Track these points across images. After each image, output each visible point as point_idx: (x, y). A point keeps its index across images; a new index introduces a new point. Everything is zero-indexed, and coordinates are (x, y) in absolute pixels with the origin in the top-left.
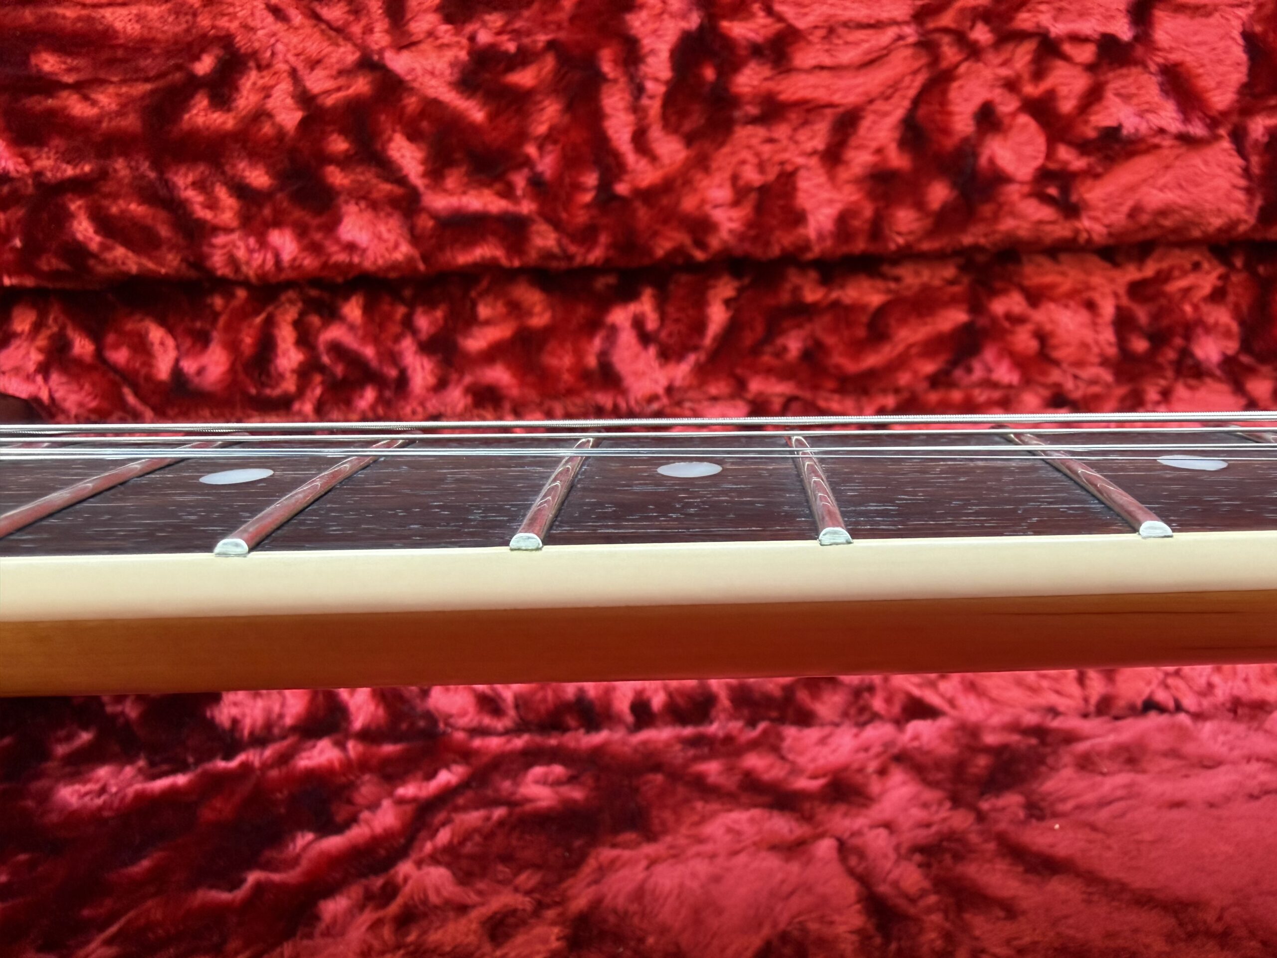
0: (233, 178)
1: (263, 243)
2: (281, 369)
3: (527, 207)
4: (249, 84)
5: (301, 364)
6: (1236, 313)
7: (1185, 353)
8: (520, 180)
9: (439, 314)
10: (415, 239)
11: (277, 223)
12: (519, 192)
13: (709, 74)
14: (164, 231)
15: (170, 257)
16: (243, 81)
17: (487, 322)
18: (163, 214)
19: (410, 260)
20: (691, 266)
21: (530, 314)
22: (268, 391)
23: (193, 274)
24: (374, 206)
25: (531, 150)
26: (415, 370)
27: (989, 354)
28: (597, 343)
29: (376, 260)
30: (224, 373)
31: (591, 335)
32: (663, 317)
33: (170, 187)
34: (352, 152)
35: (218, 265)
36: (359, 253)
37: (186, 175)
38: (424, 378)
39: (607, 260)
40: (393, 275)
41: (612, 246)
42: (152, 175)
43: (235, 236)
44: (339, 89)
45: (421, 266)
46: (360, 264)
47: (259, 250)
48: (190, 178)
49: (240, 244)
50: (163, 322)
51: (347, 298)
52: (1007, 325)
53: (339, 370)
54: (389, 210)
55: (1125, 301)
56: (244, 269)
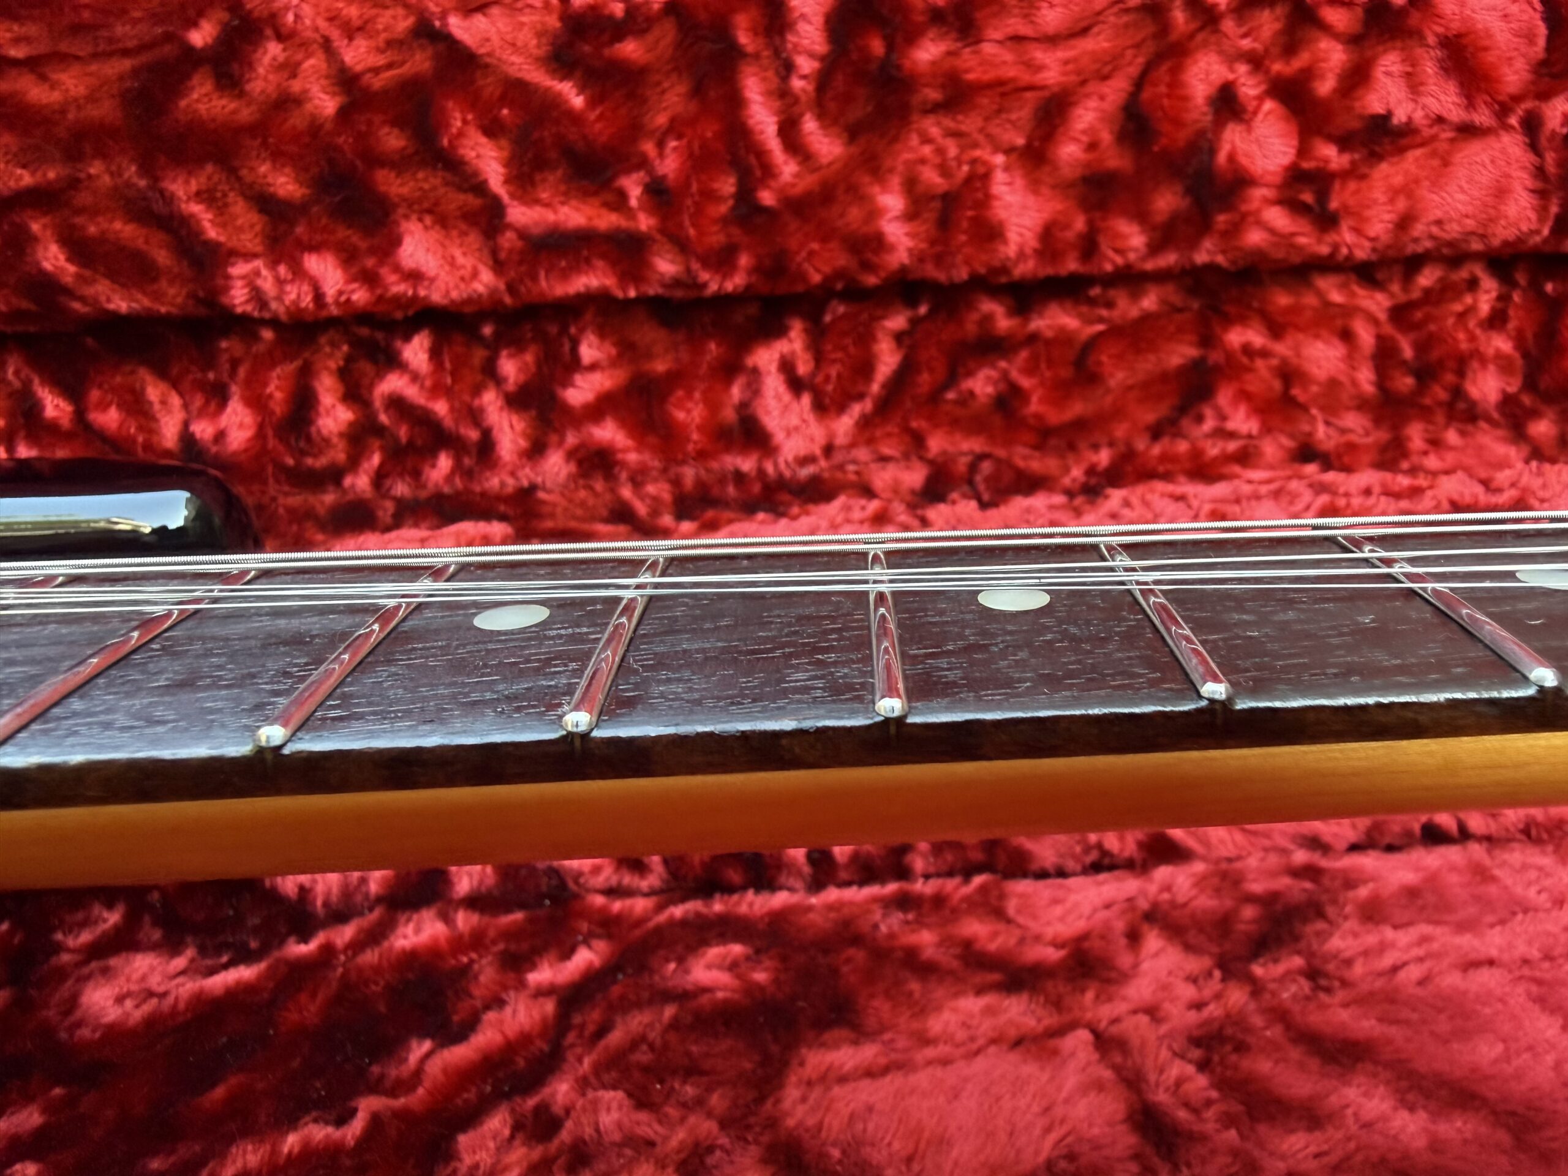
0: (251, 186)
1: (299, 272)
2: (325, 432)
3: (645, 222)
4: (266, 60)
5: (351, 424)
6: (1519, 341)
7: (1458, 392)
8: (634, 188)
9: (529, 357)
10: (498, 266)
11: (315, 248)
12: (634, 202)
13: (877, 46)
14: (162, 257)
15: (172, 291)
16: (258, 55)
17: (593, 367)
18: (160, 236)
19: (493, 292)
20: (855, 294)
21: (649, 356)
22: (309, 461)
23: (202, 311)
24: (443, 222)
25: (649, 148)
26: (501, 429)
27: (1224, 397)
28: (736, 392)
29: (448, 292)
30: (249, 440)
31: (728, 382)
32: (819, 358)
33: (169, 199)
34: (410, 150)
35: (237, 301)
36: (426, 283)
37: (187, 182)
38: (514, 442)
39: (748, 287)
40: (468, 309)
41: (757, 269)
42: (143, 183)
43: (258, 263)
44: (390, 66)
45: (508, 300)
46: (426, 298)
47: (292, 281)
48: (194, 186)
49: (264, 272)
50: (162, 373)
51: (407, 338)
52: (1245, 360)
53: (403, 433)
54: (464, 227)
55: (1388, 329)
56: (274, 305)
